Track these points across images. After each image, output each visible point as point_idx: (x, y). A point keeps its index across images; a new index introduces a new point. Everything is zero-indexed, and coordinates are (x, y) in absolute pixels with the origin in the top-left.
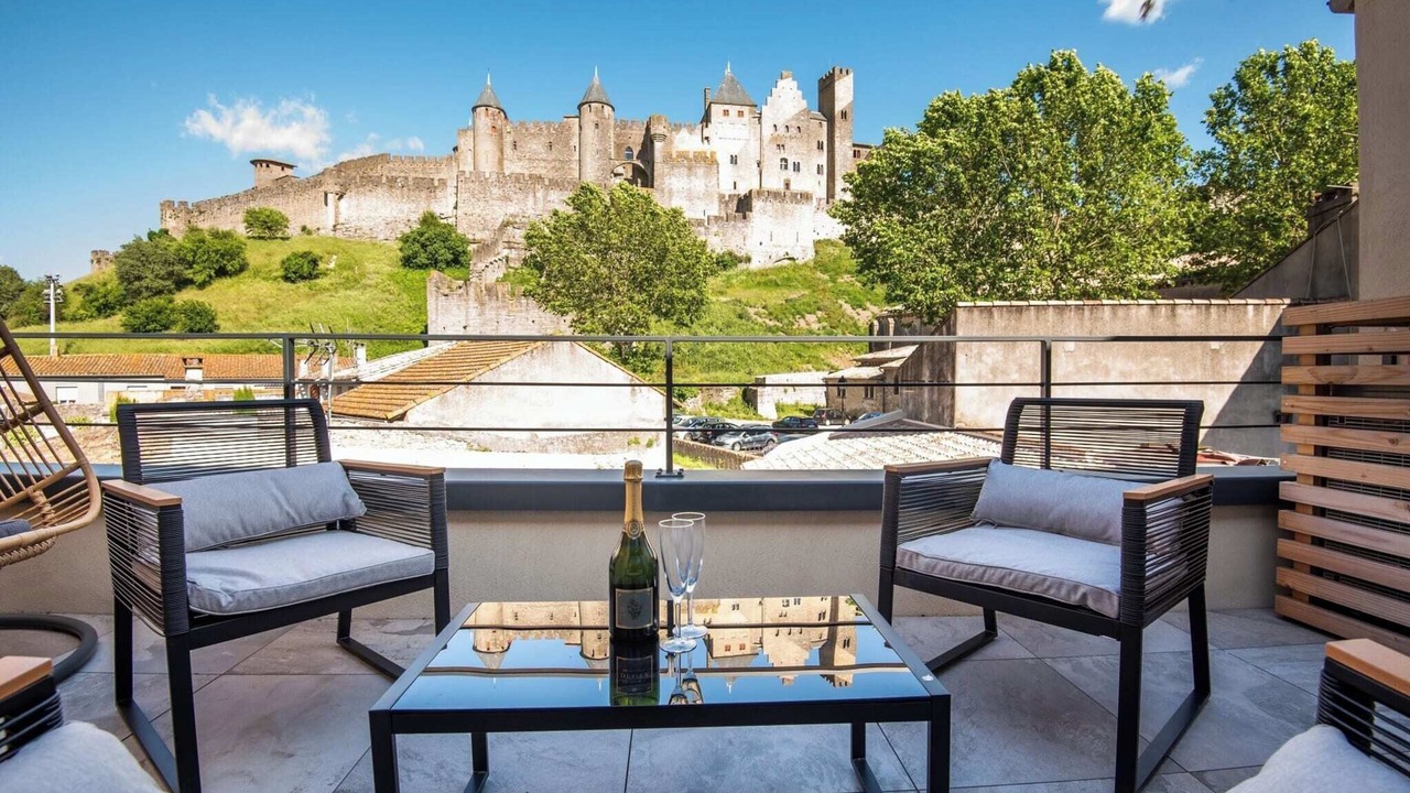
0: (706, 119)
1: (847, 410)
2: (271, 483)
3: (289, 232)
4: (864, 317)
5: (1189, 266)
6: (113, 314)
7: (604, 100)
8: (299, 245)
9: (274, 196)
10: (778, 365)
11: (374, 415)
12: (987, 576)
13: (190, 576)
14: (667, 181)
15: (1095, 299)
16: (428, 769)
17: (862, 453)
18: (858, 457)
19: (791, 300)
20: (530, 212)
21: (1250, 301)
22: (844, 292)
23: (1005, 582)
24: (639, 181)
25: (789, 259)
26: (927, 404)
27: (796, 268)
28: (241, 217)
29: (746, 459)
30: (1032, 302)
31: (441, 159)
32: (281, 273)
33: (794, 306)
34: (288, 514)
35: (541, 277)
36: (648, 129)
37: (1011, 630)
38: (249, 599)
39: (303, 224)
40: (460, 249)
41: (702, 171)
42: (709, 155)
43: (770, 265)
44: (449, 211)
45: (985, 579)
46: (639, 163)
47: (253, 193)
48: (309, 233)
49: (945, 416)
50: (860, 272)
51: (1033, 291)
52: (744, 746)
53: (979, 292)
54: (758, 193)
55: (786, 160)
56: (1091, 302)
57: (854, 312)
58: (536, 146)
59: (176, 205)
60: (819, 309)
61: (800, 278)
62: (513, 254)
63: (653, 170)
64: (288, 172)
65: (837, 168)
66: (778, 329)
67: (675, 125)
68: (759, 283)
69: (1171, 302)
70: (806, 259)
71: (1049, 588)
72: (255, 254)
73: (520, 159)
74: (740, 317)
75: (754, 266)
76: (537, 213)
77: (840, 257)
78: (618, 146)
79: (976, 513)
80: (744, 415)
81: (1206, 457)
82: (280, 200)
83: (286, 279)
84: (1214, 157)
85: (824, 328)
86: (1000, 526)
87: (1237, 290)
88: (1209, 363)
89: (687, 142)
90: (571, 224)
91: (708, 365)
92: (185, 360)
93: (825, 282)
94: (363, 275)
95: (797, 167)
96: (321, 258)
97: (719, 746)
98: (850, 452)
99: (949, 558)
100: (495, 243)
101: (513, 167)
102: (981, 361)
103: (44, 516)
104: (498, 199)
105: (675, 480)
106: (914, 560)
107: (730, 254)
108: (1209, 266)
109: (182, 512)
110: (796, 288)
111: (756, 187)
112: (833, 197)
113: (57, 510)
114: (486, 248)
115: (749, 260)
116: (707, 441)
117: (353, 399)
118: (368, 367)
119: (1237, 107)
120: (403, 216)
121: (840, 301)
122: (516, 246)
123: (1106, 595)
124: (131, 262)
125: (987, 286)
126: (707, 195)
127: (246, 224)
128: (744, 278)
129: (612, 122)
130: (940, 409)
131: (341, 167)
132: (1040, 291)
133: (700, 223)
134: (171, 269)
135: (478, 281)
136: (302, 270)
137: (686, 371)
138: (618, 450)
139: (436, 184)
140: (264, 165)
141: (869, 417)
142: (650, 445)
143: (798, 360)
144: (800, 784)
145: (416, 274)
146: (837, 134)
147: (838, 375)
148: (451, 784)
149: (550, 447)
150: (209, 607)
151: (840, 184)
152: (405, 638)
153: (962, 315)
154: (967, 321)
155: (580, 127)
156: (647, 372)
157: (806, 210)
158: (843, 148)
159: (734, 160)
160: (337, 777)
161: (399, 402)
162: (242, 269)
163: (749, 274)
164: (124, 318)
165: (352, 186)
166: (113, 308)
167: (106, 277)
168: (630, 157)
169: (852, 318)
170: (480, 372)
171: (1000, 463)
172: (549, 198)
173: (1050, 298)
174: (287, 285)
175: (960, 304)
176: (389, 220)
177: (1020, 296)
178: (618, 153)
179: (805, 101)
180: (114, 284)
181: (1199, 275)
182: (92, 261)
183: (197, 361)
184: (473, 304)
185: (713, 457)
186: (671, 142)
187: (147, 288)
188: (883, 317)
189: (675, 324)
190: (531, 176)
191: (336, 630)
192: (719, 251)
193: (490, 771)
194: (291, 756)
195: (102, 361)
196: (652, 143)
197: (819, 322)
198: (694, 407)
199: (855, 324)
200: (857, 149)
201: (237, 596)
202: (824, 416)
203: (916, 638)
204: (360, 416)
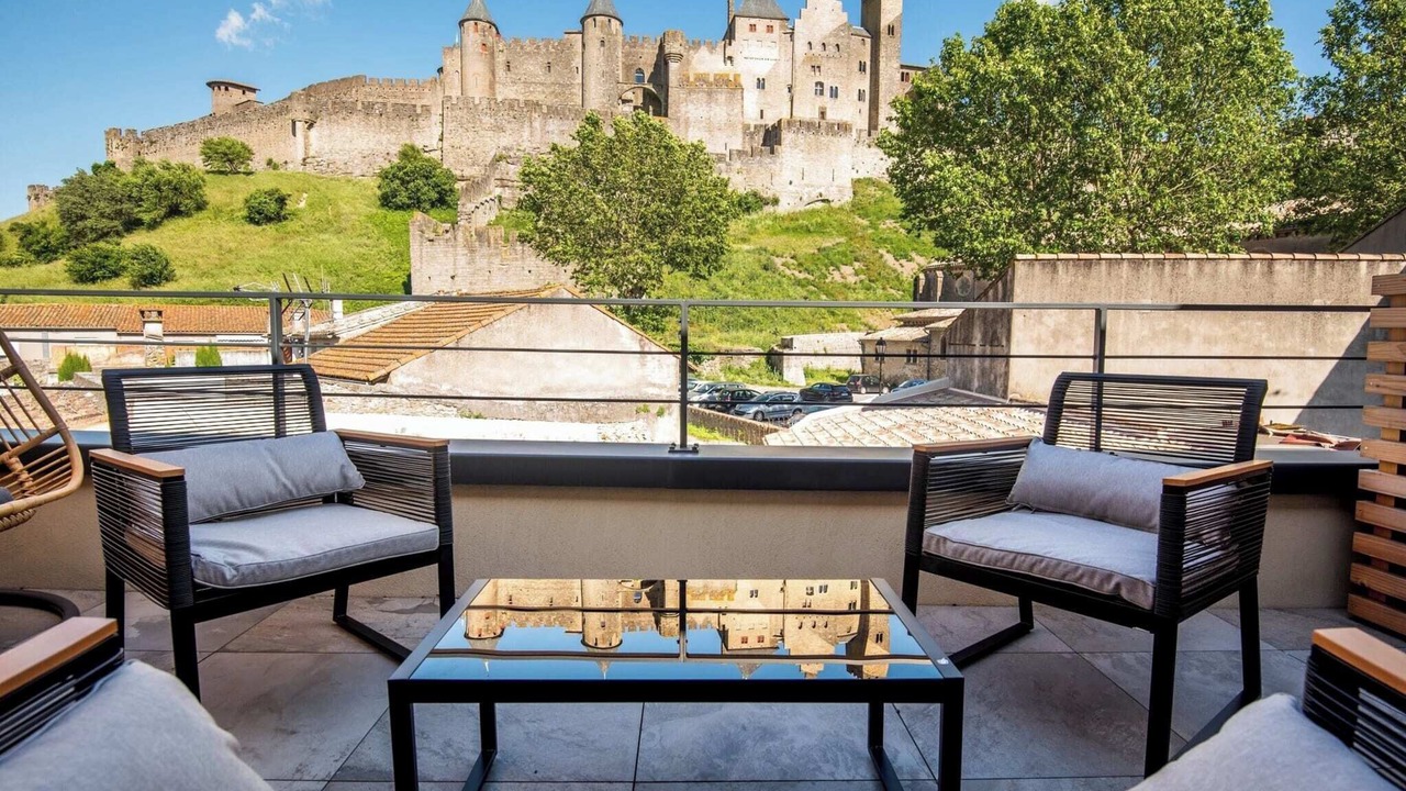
0: (730, 35)
1: (886, 377)
2: (265, 453)
3: (252, 166)
4: (908, 270)
5: (1293, 214)
6: (56, 259)
7: (611, 13)
8: (264, 181)
9: (235, 124)
10: (807, 325)
11: (353, 376)
12: (1017, 562)
13: (194, 549)
14: (683, 109)
15: (1177, 252)
16: (435, 747)
17: (901, 427)
18: (895, 431)
19: (824, 249)
20: (525, 145)
21: (1363, 256)
22: (885, 241)
23: (1036, 569)
24: (651, 108)
25: (823, 201)
26: (977, 372)
27: (831, 211)
28: (198, 148)
29: (769, 431)
30: (1103, 255)
31: (425, 82)
32: (245, 213)
33: (827, 256)
34: (285, 486)
35: (538, 221)
36: (661, 47)
37: (1050, 623)
38: (253, 573)
39: (268, 157)
40: (447, 187)
41: (724, 97)
42: (731, 78)
43: (802, 208)
44: (434, 143)
45: (1015, 565)
46: (650, 87)
47: (211, 120)
48: (275, 167)
49: (998, 386)
50: (903, 217)
51: (1106, 242)
52: (758, 732)
53: (1043, 242)
54: (789, 122)
55: (821, 84)
56: (1173, 256)
57: (897, 263)
58: (533, 67)
59: (124, 134)
60: (856, 260)
61: (835, 224)
62: (507, 193)
63: (667, 96)
64: (250, 96)
65: (881, 94)
66: (809, 283)
67: (693, 42)
68: (787, 229)
69: (1269, 256)
70: (843, 202)
71: (1082, 576)
72: (215, 192)
73: (514, 83)
74: (766, 268)
75: (783, 209)
76: (534, 145)
77: (882, 199)
78: (627, 68)
79: (1013, 496)
80: (767, 381)
81: (1298, 437)
82: (243, 129)
83: (251, 220)
84: (1329, 84)
85: (861, 281)
86: (1038, 510)
87: (1350, 242)
88: (1310, 328)
89: (707, 62)
90: (573, 159)
91: (728, 323)
92: (142, 313)
93: (865, 228)
94: (338, 215)
95: (834, 93)
96: (289, 195)
97: (733, 731)
98: (887, 424)
99: (978, 543)
100: (486, 180)
101: (505, 92)
102: (1041, 323)
103: (22, 483)
104: (491, 129)
105: (689, 456)
106: (941, 545)
107: (755, 194)
108: (1318, 214)
109: (185, 483)
110: (831, 235)
111: (786, 116)
112: (876, 128)
113: (35, 478)
114: (476, 186)
115: (776, 202)
116: (726, 410)
117: (330, 358)
118: (347, 323)
119: (1360, 23)
120: (382, 149)
121: (881, 251)
122: (510, 184)
123: (1140, 586)
124: (74, 199)
125: (1052, 235)
126: (730, 125)
127: (203, 157)
128: (771, 223)
129: (620, 39)
130: (992, 377)
131: (310, 91)
132: (1113, 241)
133: (721, 158)
134: (118, 207)
135: (467, 225)
136: (268, 212)
137: (702, 330)
138: (625, 419)
139: (419, 111)
140: (223, 88)
141: (911, 385)
142: (660, 413)
143: (831, 319)
144: (814, 769)
145: (398, 216)
146: (883, 53)
147: (877, 336)
148: (459, 762)
149: (549, 415)
150: (213, 580)
151: (885, 111)
152: (404, 617)
153: (1020, 269)
154: (1027, 277)
155: (584, 45)
156: (658, 330)
157: (844, 142)
158: (889, 70)
159: (761, 84)
160: (343, 754)
161: (381, 361)
162: (201, 207)
163: (776, 218)
164: (69, 263)
165: (324, 113)
166: (55, 252)
167: (46, 215)
168: (640, 80)
169: (895, 271)
170: (471, 329)
171: (1041, 443)
172: (547, 128)
173: (1125, 250)
174: (252, 227)
175: (1019, 256)
176: (366, 153)
177: (1090, 248)
178: (627, 76)
179: (845, 14)
180: (54, 223)
181: (1306, 225)
182: (29, 198)
183: (155, 314)
184: (461, 251)
185: (731, 429)
186: (689, 62)
187: (92, 229)
188: (930, 270)
189: (691, 276)
190: (527, 103)
191: (332, 608)
192: (742, 191)
193: (498, 750)
194: (293, 733)
195: (45, 312)
196: (666, 64)
197: (856, 274)
198: (711, 372)
199: (897, 278)
200: (905, 71)
201: (243, 569)
202: (859, 383)
203: (945, 627)
204: (338, 377)
